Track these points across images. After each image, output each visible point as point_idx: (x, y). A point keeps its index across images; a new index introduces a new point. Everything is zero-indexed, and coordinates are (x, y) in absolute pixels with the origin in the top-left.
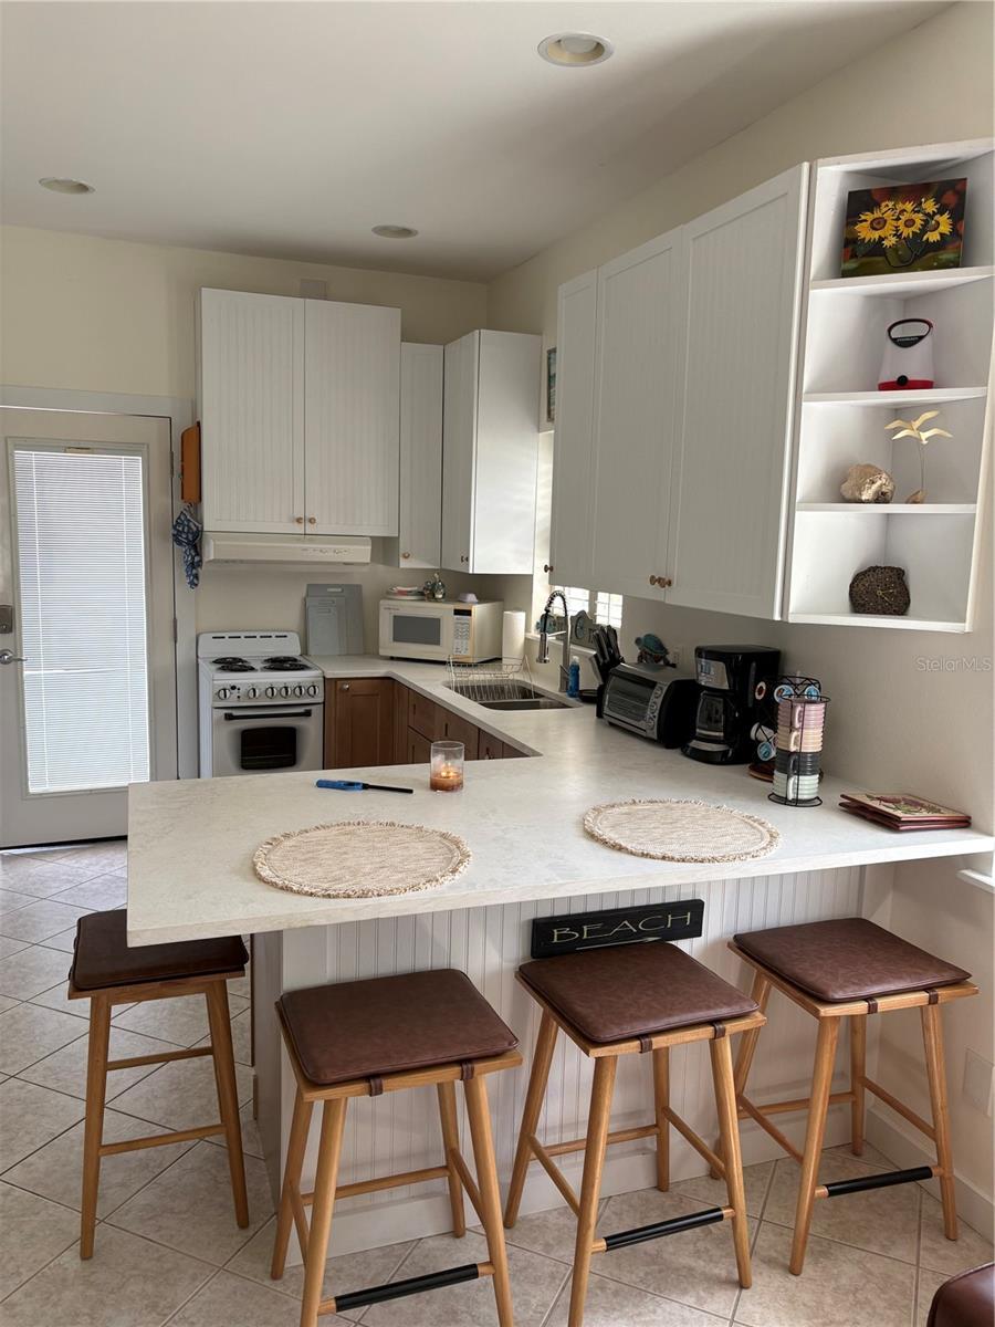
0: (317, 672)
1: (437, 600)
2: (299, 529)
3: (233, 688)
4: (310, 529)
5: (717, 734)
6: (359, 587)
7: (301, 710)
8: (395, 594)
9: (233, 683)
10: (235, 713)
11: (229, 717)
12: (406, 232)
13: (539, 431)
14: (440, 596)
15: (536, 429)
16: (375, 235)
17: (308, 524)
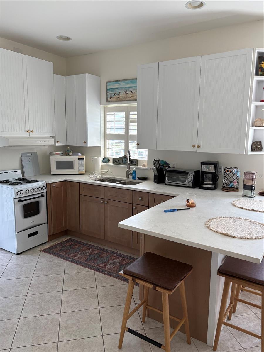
0: (44, 182)
1: (70, 155)
2: (28, 134)
3: (21, 191)
4: (31, 134)
5: (210, 183)
6: (36, 152)
7: (40, 195)
8: (55, 154)
9: (21, 189)
10: (22, 199)
11: (20, 201)
12: (68, 39)
13: (100, 105)
14: (71, 154)
15: (100, 104)
16: (57, 39)
17: (31, 133)
